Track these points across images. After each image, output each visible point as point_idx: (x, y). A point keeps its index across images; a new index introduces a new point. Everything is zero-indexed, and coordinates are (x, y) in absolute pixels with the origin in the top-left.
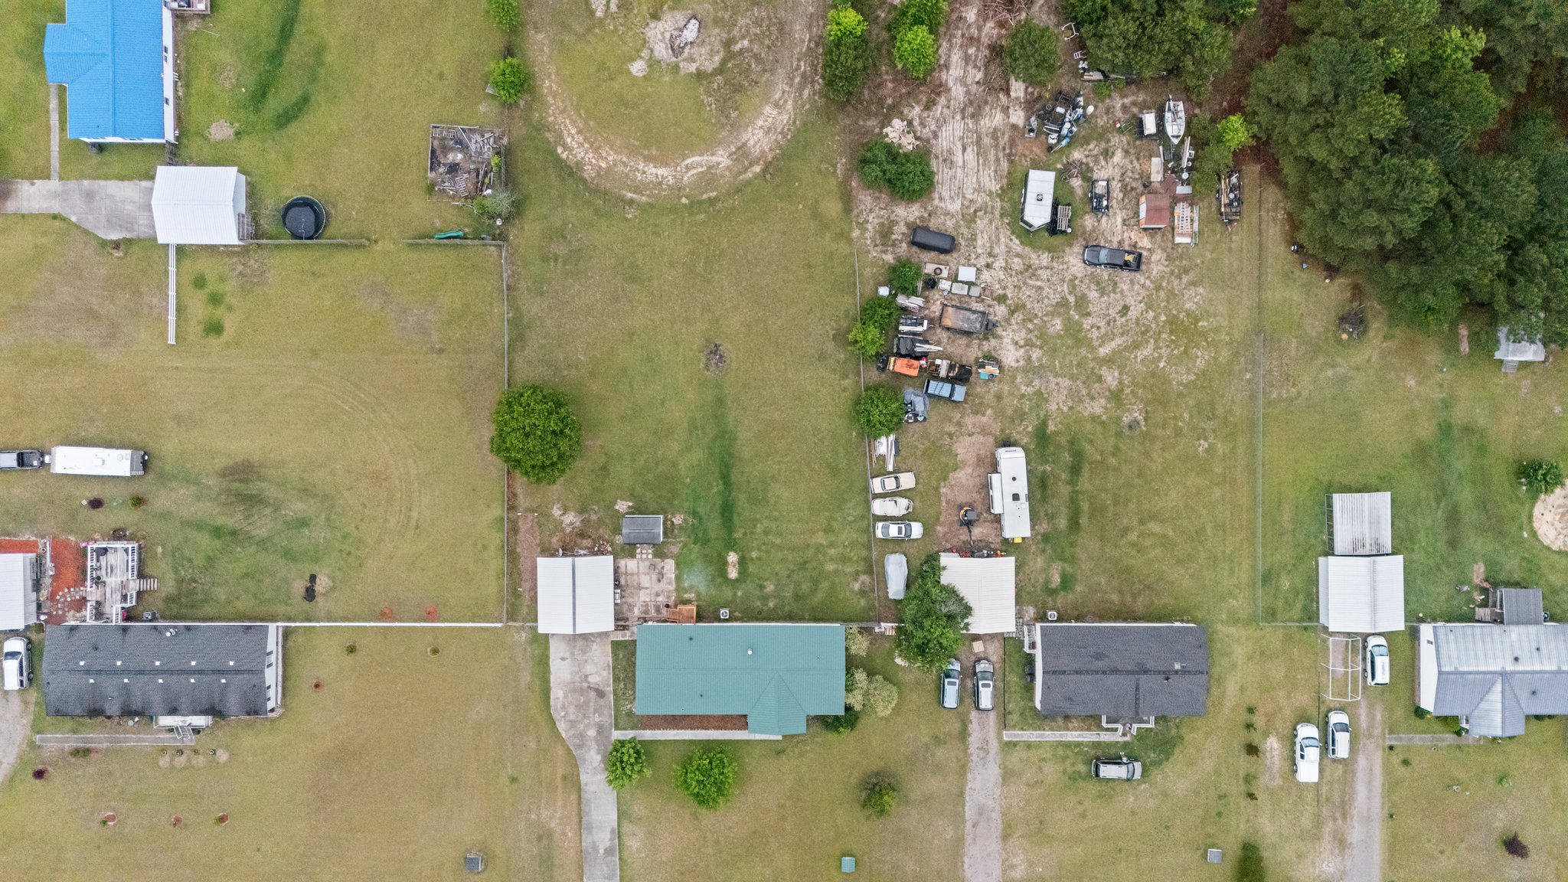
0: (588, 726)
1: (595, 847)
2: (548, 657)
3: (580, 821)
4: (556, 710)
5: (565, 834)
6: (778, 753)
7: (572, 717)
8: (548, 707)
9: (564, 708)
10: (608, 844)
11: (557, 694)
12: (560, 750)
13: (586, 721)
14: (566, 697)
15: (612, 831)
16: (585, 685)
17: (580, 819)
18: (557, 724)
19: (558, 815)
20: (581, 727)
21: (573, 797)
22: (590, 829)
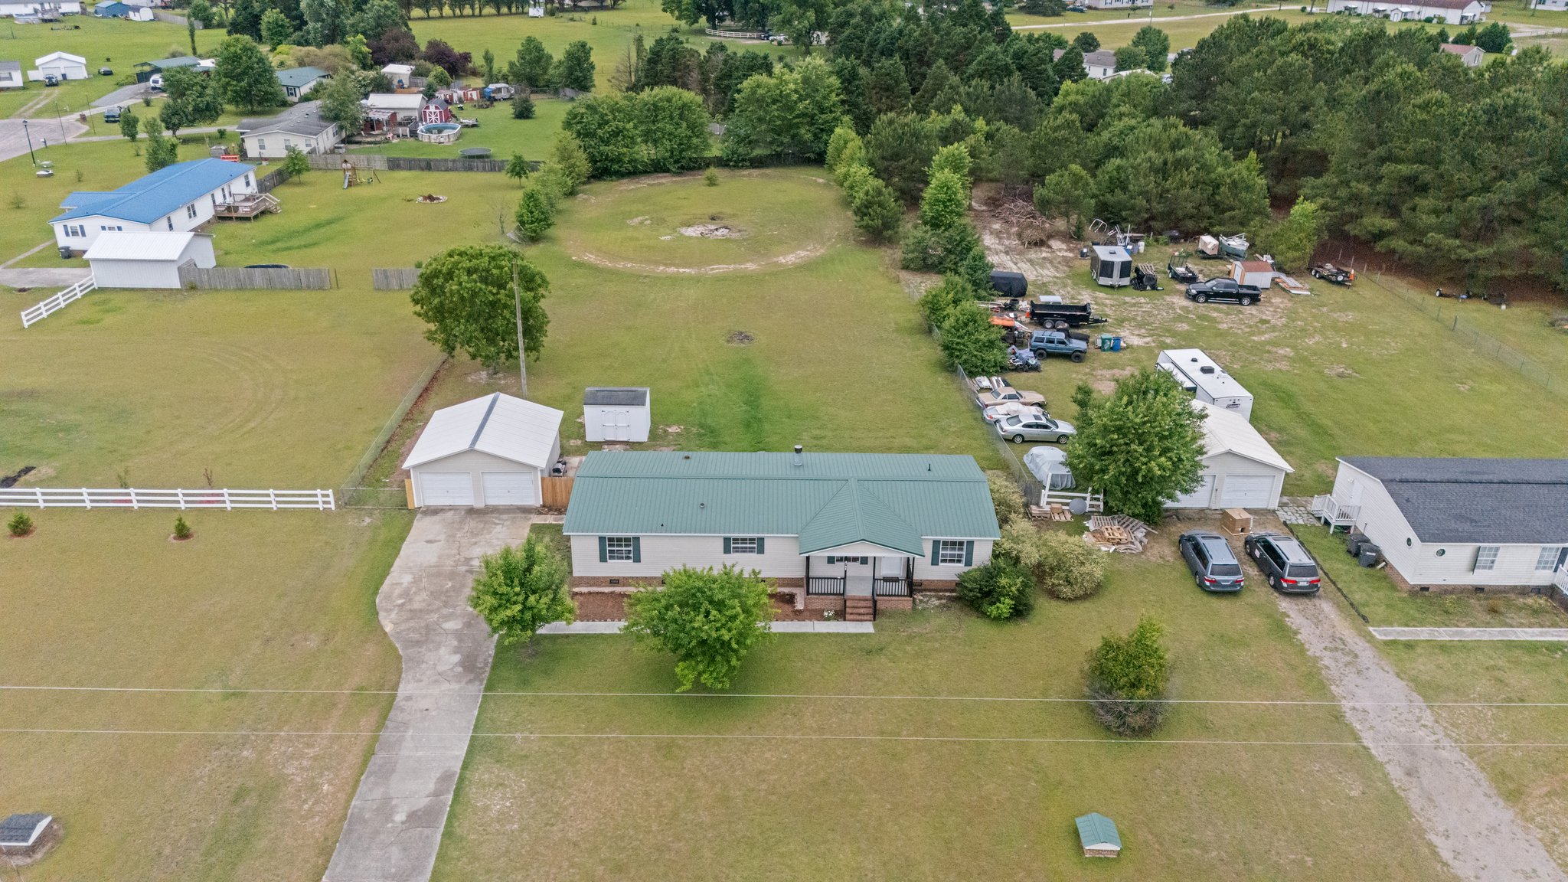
0: (448, 618)
1: (385, 809)
2: (403, 539)
3: (365, 762)
4: (388, 597)
5: (313, 787)
6: (869, 652)
7: (416, 605)
8: (376, 593)
9: (406, 594)
10: (423, 802)
11: (399, 577)
12: (371, 650)
13: (445, 611)
14: (416, 581)
15: (446, 777)
16: (463, 568)
17: (369, 753)
18: (382, 615)
19: (311, 752)
20: (435, 617)
21: (367, 722)
22: (387, 772)
